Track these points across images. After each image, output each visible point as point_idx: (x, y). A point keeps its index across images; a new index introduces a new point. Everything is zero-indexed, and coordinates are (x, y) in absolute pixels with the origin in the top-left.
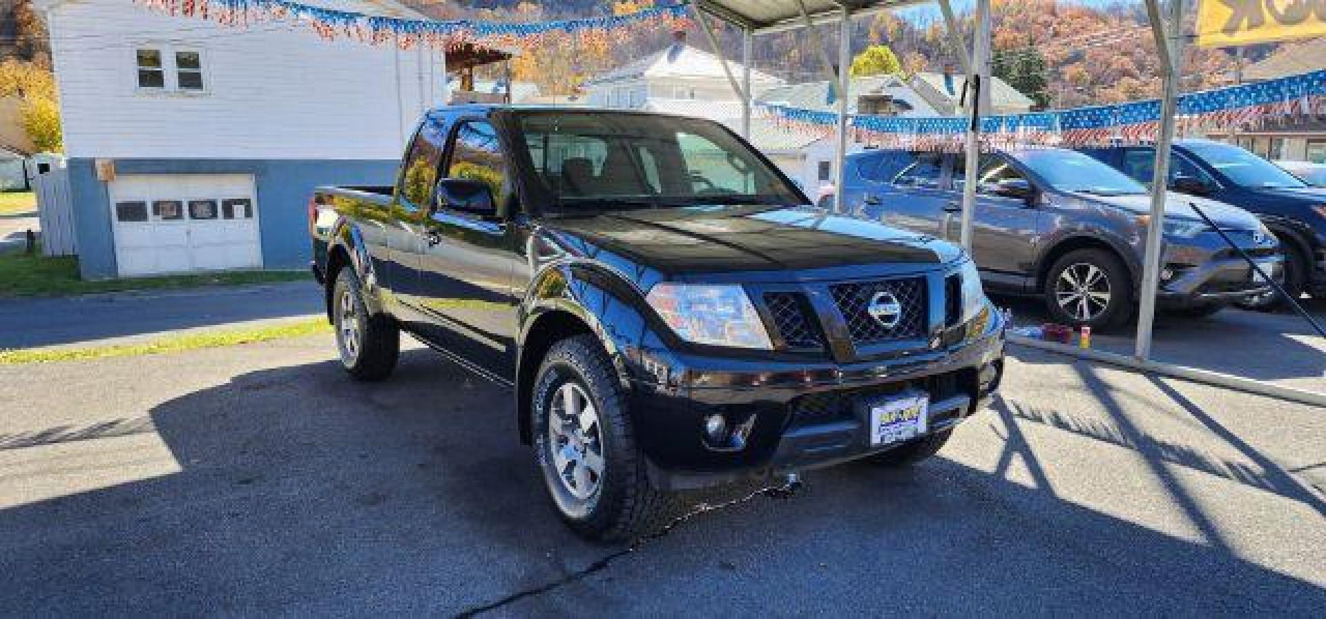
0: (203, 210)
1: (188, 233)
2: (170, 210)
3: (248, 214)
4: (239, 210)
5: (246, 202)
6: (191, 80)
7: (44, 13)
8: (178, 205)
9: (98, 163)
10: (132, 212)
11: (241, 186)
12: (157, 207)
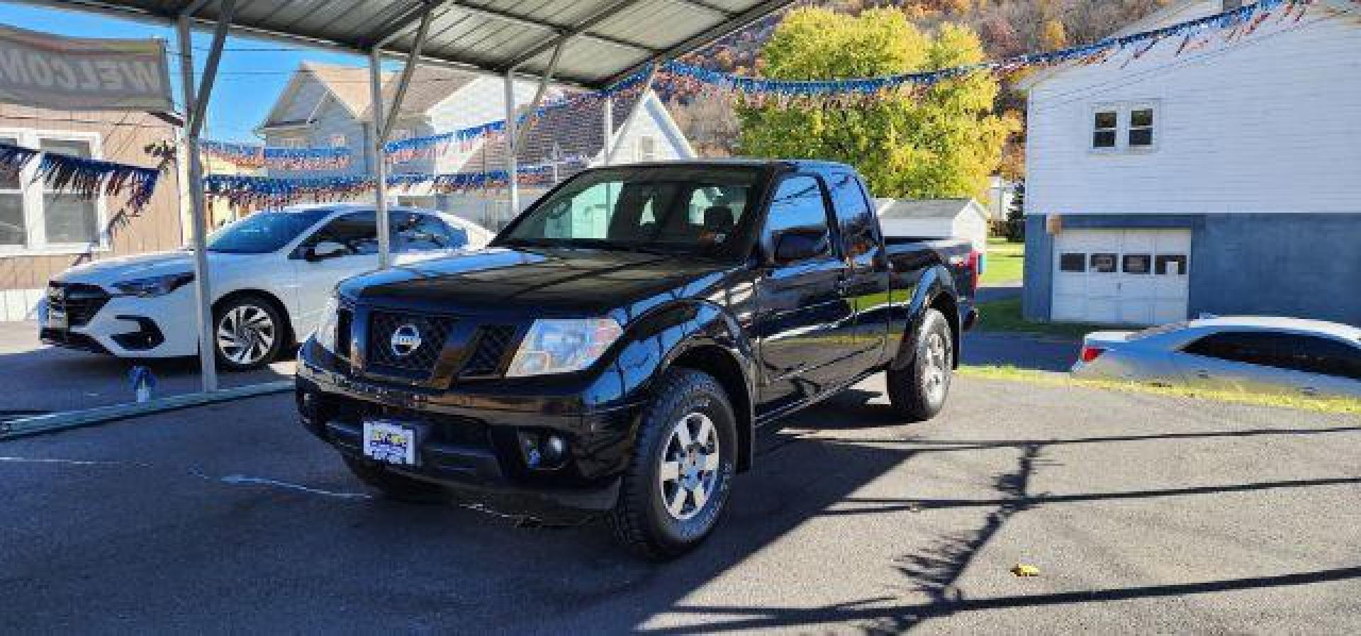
0: (1138, 264)
1: (1119, 286)
2: (1105, 263)
3: (1181, 271)
4: (1172, 266)
5: (1180, 259)
6: (1141, 137)
7: (1026, 91)
8: (1114, 257)
9: (1048, 219)
10: (1073, 263)
11: (1178, 242)
12: (1095, 259)
